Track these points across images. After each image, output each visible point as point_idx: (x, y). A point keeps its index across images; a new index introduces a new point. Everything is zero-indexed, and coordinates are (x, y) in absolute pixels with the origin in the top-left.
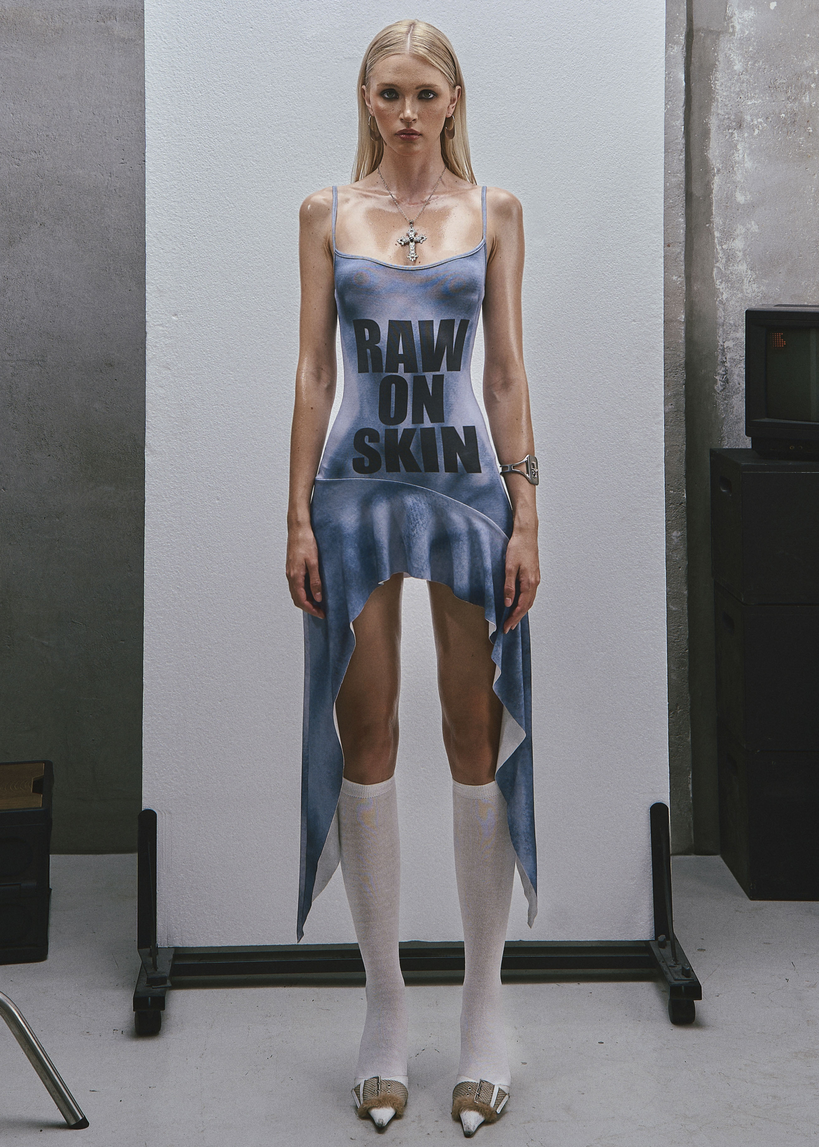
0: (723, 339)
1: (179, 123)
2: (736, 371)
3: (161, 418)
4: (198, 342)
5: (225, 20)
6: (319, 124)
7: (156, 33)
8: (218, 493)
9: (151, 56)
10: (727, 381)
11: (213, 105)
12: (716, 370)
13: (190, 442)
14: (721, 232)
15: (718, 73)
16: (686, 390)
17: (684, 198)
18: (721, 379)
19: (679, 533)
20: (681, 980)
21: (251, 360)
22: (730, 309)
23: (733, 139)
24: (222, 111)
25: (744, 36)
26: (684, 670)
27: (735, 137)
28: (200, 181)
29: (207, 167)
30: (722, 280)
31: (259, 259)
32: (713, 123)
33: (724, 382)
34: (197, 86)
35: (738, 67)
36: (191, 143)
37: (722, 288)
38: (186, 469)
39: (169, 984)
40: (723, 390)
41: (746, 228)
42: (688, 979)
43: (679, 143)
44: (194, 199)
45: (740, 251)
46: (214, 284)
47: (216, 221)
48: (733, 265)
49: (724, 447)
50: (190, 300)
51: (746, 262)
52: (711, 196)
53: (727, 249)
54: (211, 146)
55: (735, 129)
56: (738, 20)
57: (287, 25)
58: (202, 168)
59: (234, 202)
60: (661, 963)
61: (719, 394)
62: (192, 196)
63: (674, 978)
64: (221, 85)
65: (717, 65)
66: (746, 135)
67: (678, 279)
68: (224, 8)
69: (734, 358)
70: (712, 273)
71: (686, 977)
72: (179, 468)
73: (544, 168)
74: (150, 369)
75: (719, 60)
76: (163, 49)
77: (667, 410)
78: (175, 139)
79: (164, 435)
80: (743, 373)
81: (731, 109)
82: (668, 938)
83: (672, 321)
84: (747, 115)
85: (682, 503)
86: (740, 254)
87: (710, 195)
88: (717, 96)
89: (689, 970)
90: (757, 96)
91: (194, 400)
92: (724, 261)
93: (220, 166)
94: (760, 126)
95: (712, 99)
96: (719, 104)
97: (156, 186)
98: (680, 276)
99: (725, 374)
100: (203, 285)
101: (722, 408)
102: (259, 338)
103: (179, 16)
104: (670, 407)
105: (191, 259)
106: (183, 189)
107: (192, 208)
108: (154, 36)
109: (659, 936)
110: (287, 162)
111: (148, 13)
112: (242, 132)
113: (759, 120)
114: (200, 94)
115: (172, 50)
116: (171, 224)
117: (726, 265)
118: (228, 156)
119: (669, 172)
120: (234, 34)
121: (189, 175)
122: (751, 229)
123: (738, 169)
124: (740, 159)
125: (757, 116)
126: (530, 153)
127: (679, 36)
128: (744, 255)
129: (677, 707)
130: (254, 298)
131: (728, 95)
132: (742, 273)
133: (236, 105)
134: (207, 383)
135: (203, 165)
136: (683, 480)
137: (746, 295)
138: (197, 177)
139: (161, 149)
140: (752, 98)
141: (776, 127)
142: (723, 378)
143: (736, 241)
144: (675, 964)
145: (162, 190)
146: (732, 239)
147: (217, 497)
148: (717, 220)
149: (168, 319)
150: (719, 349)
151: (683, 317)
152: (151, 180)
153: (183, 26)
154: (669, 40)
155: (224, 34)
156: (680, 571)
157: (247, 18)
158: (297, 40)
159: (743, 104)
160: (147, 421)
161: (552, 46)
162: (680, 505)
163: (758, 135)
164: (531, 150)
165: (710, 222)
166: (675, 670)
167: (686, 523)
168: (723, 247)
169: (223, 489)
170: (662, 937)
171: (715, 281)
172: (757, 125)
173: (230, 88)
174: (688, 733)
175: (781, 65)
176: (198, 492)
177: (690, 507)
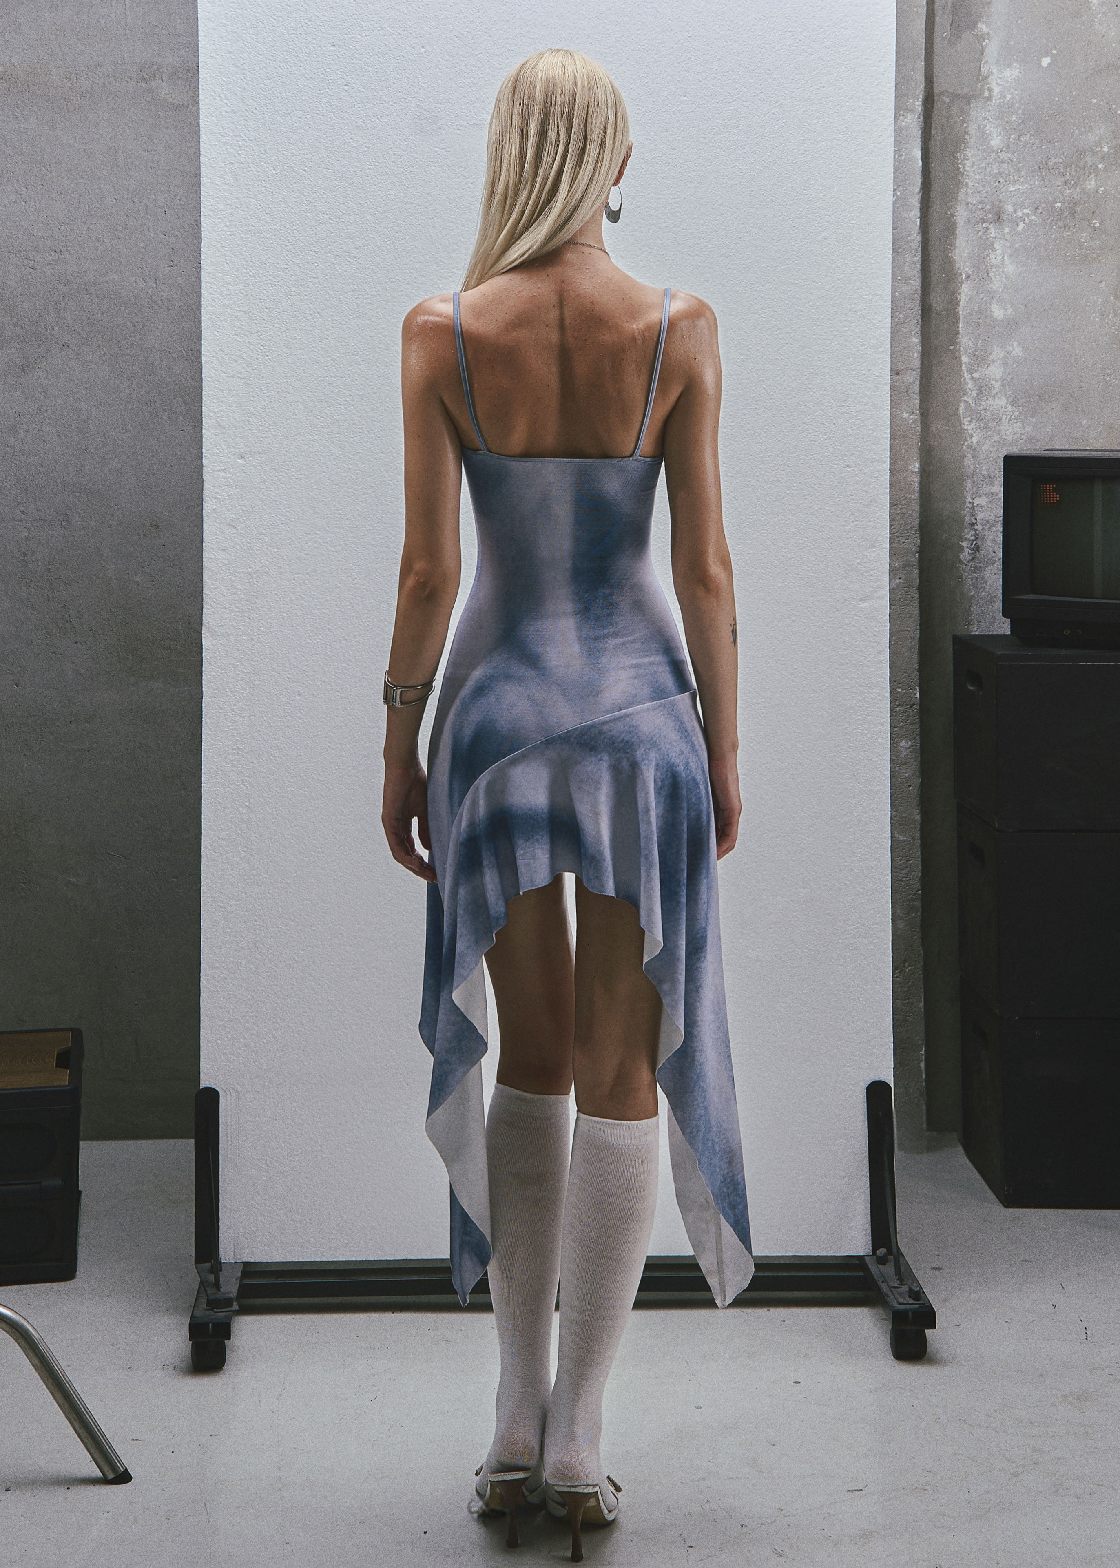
0: (972, 494)
1: (246, 209)
2: (990, 536)
3: (223, 590)
4: (272, 493)
5: (306, 76)
6: (437, 211)
7: (214, 91)
8: (299, 686)
9: (208, 122)
10: (977, 549)
11: (291, 186)
12: (963, 534)
13: (262, 621)
14: (971, 357)
15: (967, 149)
16: (921, 560)
17: (920, 312)
18: (969, 546)
19: (909, 742)
20: (908, 1304)
21: (348, 517)
22: (982, 456)
23: (988, 236)
24: (302, 194)
25: (1006, 102)
26: (915, 917)
27: (991, 233)
28: (275, 285)
29: (283, 267)
30: (971, 419)
31: (362, 384)
32: (961, 215)
33: (973, 550)
34: (269, 161)
35: (996, 142)
36: (262, 235)
37: (971, 428)
38: (257, 655)
39: (236, 1307)
40: (971, 560)
41: (1006, 352)
42: (918, 1302)
43: (914, 240)
44: (266, 308)
45: (996, 381)
46: (294, 419)
47: (296, 335)
48: (987, 399)
49: (973, 633)
50: (261, 439)
51: (1005, 396)
52: (956, 310)
53: (979, 379)
54: (288, 240)
55: (991, 223)
56: (996, 80)
57: (395, 81)
58: (277, 268)
59: (320, 311)
60: (880, 1283)
61: (966, 565)
62: (263, 303)
63: (898, 1302)
64: (301, 160)
65: (967, 139)
66: (1007, 230)
67: (911, 417)
68: (306, 60)
69: (986, 519)
70: (957, 410)
71: (915, 1300)
72: (248, 655)
73: (730, 270)
74: (208, 526)
75: (970, 133)
76: (224, 113)
77: (894, 586)
78: (241, 230)
79: (228, 612)
80: (999, 539)
81: (985, 197)
82: (890, 1252)
83: (900, 471)
84: (1008, 204)
85: (914, 705)
86: (997, 385)
87: (956, 308)
88: (966, 180)
89: (918, 1292)
90: (1022, 179)
91: (267, 567)
92: (974, 393)
93: (301, 265)
94: (1026, 219)
95: (959, 184)
96: (969, 190)
97: (216, 291)
98: (913, 413)
99: (975, 540)
100: (279, 419)
101: (970, 583)
102: (361, 489)
103: (245, 69)
104: (898, 581)
105: (263, 386)
106: (252, 295)
107: (264, 320)
108: (212, 95)
109: (878, 1249)
110: (396, 259)
111: (203, 66)
112: (331, 221)
113: (1025, 211)
114: (274, 172)
115: (238, 114)
116: (236, 340)
117: (978, 399)
118: (311, 252)
119: (899, 278)
120: (318, 93)
121: (259, 277)
122: (1013, 352)
123: (995, 276)
124: (998, 261)
125: (1023, 207)
126: (713, 251)
127: (914, 102)
128: (1003, 386)
129: (905, 964)
130: (352, 436)
131: (981, 179)
132: (1000, 409)
133: (322, 186)
134: (286, 546)
135: (278, 263)
136: (916, 675)
137: (1005, 438)
138: (270, 280)
139: (222, 242)
140: (1015, 182)
141: (1049, 221)
142: (972, 544)
143: (992, 368)
144: (899, 1285)
145: (223, 296)
146: (986, 365)
147: (299, 691)
148: (965, 341)
149: (232, 463)
150: (967, 507)
151: (917, 465)
152: (209, 283)
153: (250, 83)
154: (900, 107)
155: (305, 94)
156: (910, 791)
157: (340, 73)
158: (407, 101)
159: (1003, 190)
160: (205, 594)
161: (739, 110)
162: (911, 707)
163: (1024, 230)
164: (714, 246)
165: (955, 343)
166: (902, 917)
167: (918, 730)
168: (974, 375)
169: (306, 681)
170: (881, 1252)
171: (962, 419)
172: (1021, 217)
173: (313, 163)
174: (921, 997)
175: (1056, 140)
176: (273, 684)
177: (925, 710)
